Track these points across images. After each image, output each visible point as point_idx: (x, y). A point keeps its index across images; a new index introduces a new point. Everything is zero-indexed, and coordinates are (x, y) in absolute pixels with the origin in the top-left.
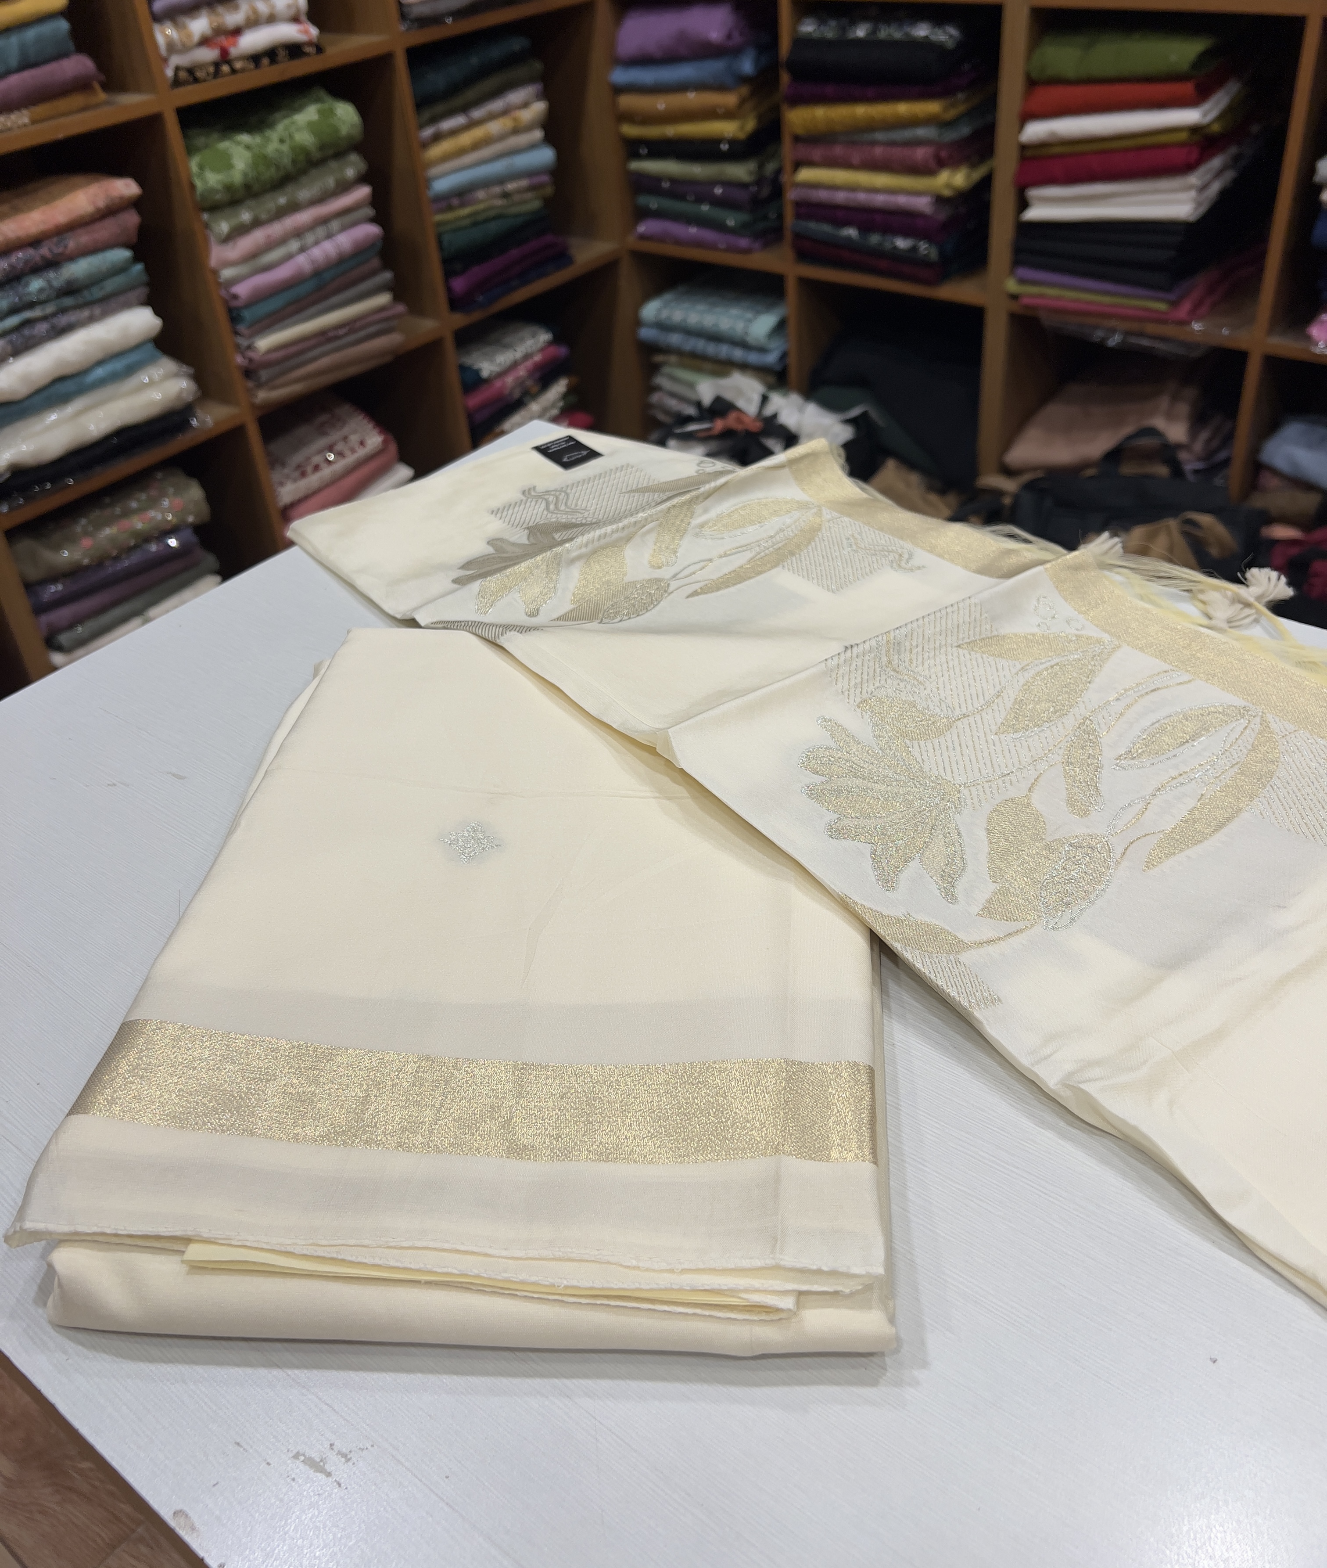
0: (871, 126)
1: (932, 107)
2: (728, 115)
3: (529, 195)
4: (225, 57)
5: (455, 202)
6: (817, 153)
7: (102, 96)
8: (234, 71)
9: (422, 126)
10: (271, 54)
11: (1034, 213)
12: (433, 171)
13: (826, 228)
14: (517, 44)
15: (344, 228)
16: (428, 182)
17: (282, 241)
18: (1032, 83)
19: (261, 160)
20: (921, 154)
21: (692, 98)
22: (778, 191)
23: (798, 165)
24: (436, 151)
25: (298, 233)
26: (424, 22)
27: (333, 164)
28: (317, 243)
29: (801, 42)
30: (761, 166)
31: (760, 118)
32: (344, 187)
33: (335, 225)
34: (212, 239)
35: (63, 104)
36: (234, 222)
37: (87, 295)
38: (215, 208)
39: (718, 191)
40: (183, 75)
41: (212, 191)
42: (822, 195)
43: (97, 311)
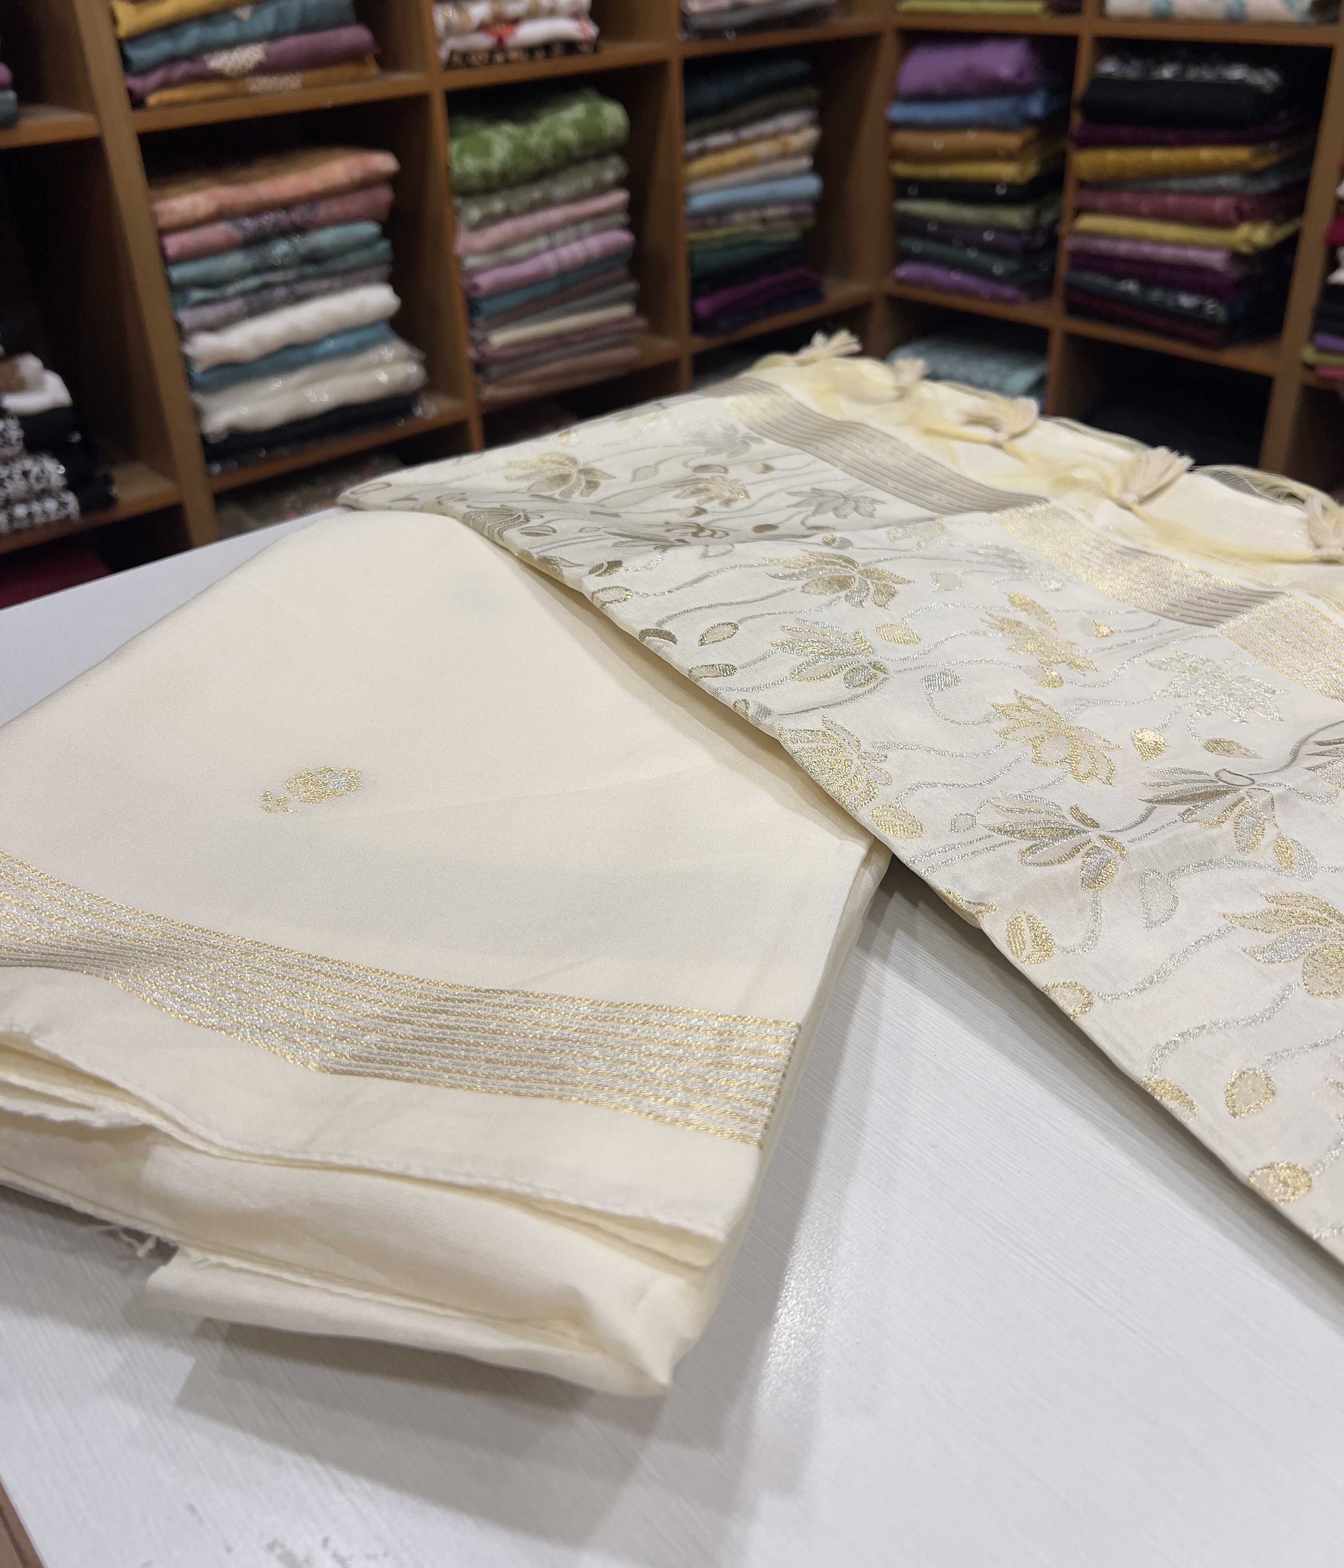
0: (1167, 173)
1: (1240, 154)
2: (1009, 156)
3: (789, 224)
4: (501, 45)
5: (712, 221)
6: (1102, 200)
7: (373, 69)
8: (507, 61)
9: (688, 138)
10: (547, 47)
11: (1341, 276)
12: (694, 187)
13: (1101, 281)
14: (796, 67)
15: (596, 232)
16: (686, 197)
17: (531, 236)
19: (521, 150)
20: (1219, 205)
21: (973, 139)
22: (1052, 242)
23: (1080, 211)
24: (699, 166)
25: (549, 230)
26: (707, 33)
27: (593, 165)
28: (566, 243)
29: (1099, 82)
30: (1038, 214)
31: (1042, 163)
32: (601, 189)
33: (587, 227)
34: (462, 225)
35: (335, 72)
36: (486, 210)
37: (330, 266)
38: (468, 193)
39: (989, 237)
40: (456, 59)
41: (468, 176)
42: (1104, 245)
43: (337, 282)
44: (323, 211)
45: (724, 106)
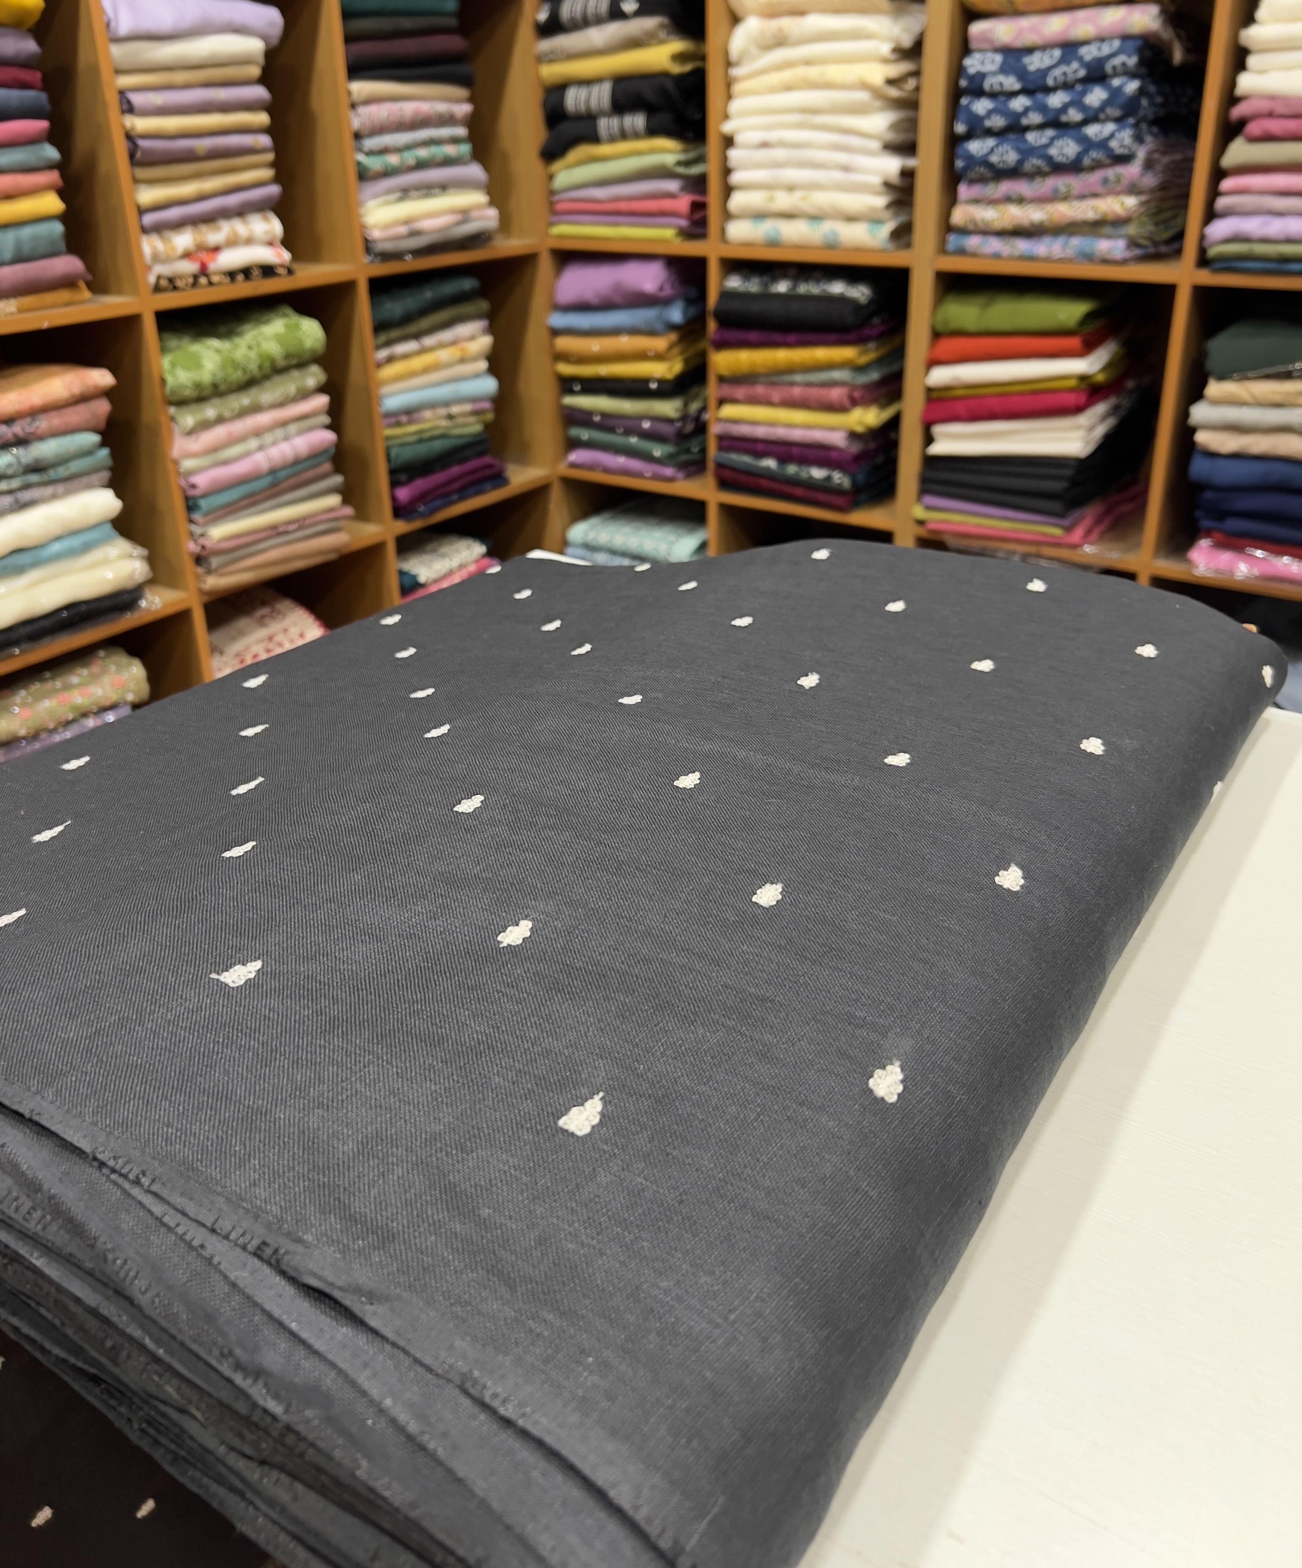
0: (790, 369)
1: (847, 353)
2: (659, 357)
3: (472, 419)
4: (204, 271)
5: (404, 419)
6: (740, 392)
7: (87, 295)
8: (211, 283)
9: (378, 347)
10: (246, 272)
11: (938, 448)
12: (385, 390)
13: (746, 459)
14: (468, 284)
15: (300, 433)
16: (380, 398)
17: (242, 439)
18: (937, 335)
19: (229, 363)
20: (836, 394)
21: (625, 342)
22: (701, 428)
23: (721, 402)
24: (388, 372)
25: (258, 433)
26: (386, 256)
27: (295, 374)
28: (274, 443)
29: (726, 295)
30: (686, 405)
31: (686, 361)
32: (304, 395)
33: (293, 428)
34: (177, 431)
35: (47, 298)
36: (199, 417)
37: (52, 474)
38: (181, 403)
39: (646, 425)
40: (163, 282)
41: (182, 387)
42: (742, 430)
43: (60, 488)
44: (43, 424)
45: (407, 319)
